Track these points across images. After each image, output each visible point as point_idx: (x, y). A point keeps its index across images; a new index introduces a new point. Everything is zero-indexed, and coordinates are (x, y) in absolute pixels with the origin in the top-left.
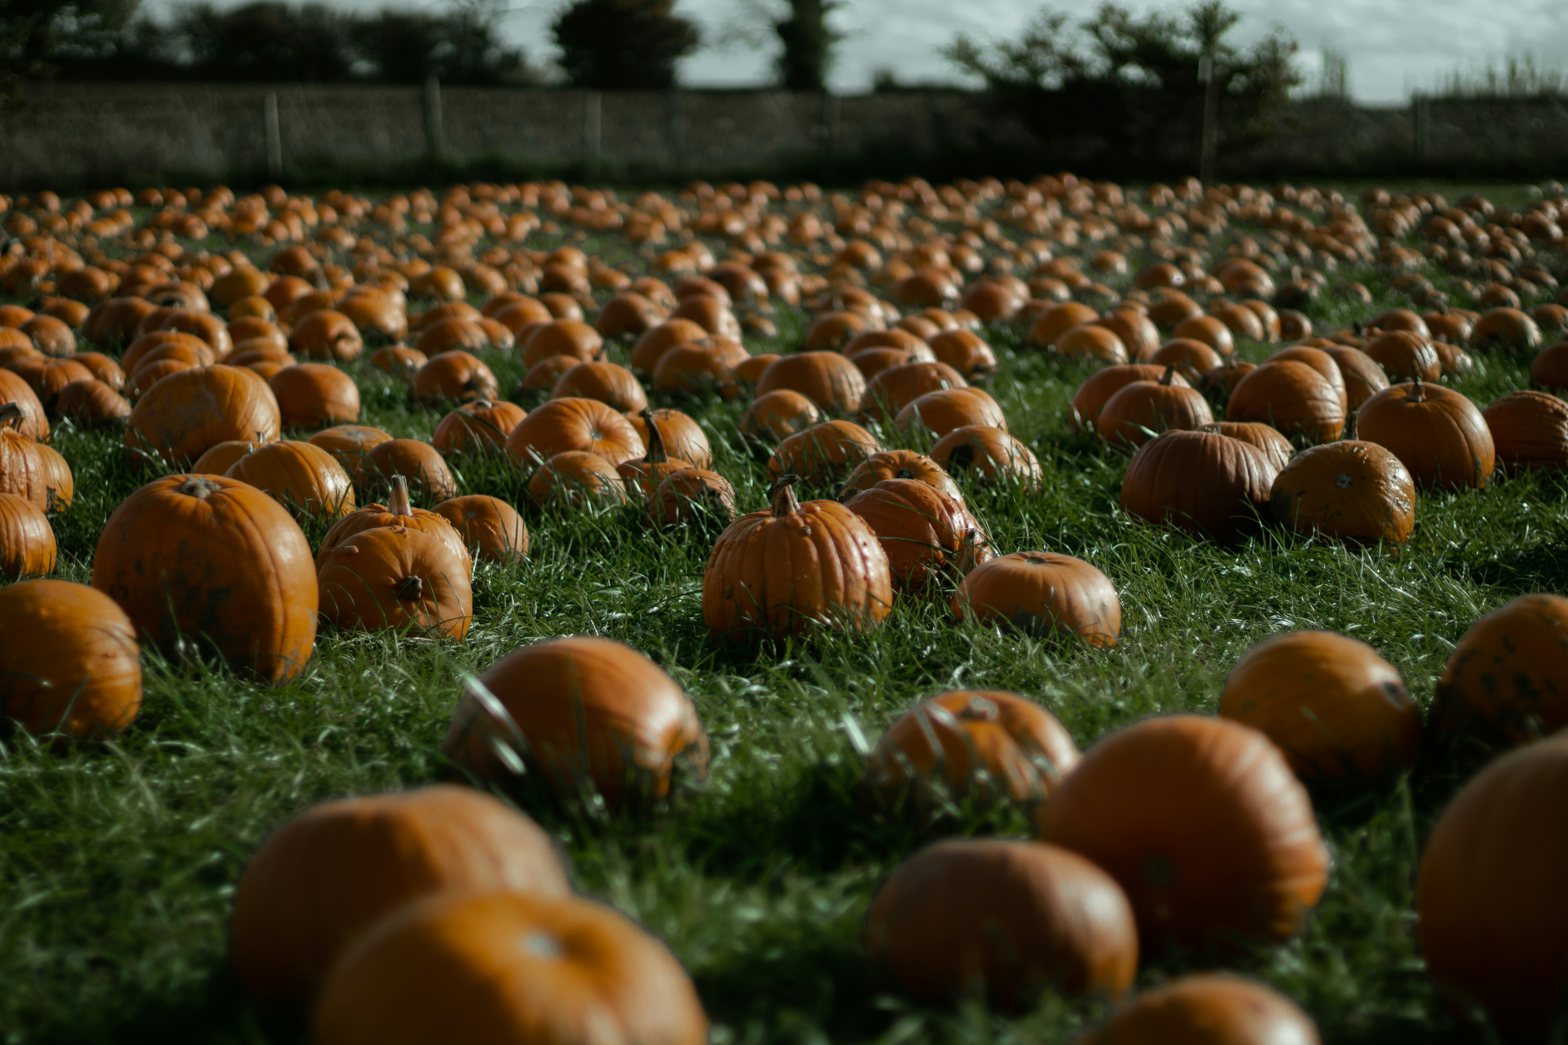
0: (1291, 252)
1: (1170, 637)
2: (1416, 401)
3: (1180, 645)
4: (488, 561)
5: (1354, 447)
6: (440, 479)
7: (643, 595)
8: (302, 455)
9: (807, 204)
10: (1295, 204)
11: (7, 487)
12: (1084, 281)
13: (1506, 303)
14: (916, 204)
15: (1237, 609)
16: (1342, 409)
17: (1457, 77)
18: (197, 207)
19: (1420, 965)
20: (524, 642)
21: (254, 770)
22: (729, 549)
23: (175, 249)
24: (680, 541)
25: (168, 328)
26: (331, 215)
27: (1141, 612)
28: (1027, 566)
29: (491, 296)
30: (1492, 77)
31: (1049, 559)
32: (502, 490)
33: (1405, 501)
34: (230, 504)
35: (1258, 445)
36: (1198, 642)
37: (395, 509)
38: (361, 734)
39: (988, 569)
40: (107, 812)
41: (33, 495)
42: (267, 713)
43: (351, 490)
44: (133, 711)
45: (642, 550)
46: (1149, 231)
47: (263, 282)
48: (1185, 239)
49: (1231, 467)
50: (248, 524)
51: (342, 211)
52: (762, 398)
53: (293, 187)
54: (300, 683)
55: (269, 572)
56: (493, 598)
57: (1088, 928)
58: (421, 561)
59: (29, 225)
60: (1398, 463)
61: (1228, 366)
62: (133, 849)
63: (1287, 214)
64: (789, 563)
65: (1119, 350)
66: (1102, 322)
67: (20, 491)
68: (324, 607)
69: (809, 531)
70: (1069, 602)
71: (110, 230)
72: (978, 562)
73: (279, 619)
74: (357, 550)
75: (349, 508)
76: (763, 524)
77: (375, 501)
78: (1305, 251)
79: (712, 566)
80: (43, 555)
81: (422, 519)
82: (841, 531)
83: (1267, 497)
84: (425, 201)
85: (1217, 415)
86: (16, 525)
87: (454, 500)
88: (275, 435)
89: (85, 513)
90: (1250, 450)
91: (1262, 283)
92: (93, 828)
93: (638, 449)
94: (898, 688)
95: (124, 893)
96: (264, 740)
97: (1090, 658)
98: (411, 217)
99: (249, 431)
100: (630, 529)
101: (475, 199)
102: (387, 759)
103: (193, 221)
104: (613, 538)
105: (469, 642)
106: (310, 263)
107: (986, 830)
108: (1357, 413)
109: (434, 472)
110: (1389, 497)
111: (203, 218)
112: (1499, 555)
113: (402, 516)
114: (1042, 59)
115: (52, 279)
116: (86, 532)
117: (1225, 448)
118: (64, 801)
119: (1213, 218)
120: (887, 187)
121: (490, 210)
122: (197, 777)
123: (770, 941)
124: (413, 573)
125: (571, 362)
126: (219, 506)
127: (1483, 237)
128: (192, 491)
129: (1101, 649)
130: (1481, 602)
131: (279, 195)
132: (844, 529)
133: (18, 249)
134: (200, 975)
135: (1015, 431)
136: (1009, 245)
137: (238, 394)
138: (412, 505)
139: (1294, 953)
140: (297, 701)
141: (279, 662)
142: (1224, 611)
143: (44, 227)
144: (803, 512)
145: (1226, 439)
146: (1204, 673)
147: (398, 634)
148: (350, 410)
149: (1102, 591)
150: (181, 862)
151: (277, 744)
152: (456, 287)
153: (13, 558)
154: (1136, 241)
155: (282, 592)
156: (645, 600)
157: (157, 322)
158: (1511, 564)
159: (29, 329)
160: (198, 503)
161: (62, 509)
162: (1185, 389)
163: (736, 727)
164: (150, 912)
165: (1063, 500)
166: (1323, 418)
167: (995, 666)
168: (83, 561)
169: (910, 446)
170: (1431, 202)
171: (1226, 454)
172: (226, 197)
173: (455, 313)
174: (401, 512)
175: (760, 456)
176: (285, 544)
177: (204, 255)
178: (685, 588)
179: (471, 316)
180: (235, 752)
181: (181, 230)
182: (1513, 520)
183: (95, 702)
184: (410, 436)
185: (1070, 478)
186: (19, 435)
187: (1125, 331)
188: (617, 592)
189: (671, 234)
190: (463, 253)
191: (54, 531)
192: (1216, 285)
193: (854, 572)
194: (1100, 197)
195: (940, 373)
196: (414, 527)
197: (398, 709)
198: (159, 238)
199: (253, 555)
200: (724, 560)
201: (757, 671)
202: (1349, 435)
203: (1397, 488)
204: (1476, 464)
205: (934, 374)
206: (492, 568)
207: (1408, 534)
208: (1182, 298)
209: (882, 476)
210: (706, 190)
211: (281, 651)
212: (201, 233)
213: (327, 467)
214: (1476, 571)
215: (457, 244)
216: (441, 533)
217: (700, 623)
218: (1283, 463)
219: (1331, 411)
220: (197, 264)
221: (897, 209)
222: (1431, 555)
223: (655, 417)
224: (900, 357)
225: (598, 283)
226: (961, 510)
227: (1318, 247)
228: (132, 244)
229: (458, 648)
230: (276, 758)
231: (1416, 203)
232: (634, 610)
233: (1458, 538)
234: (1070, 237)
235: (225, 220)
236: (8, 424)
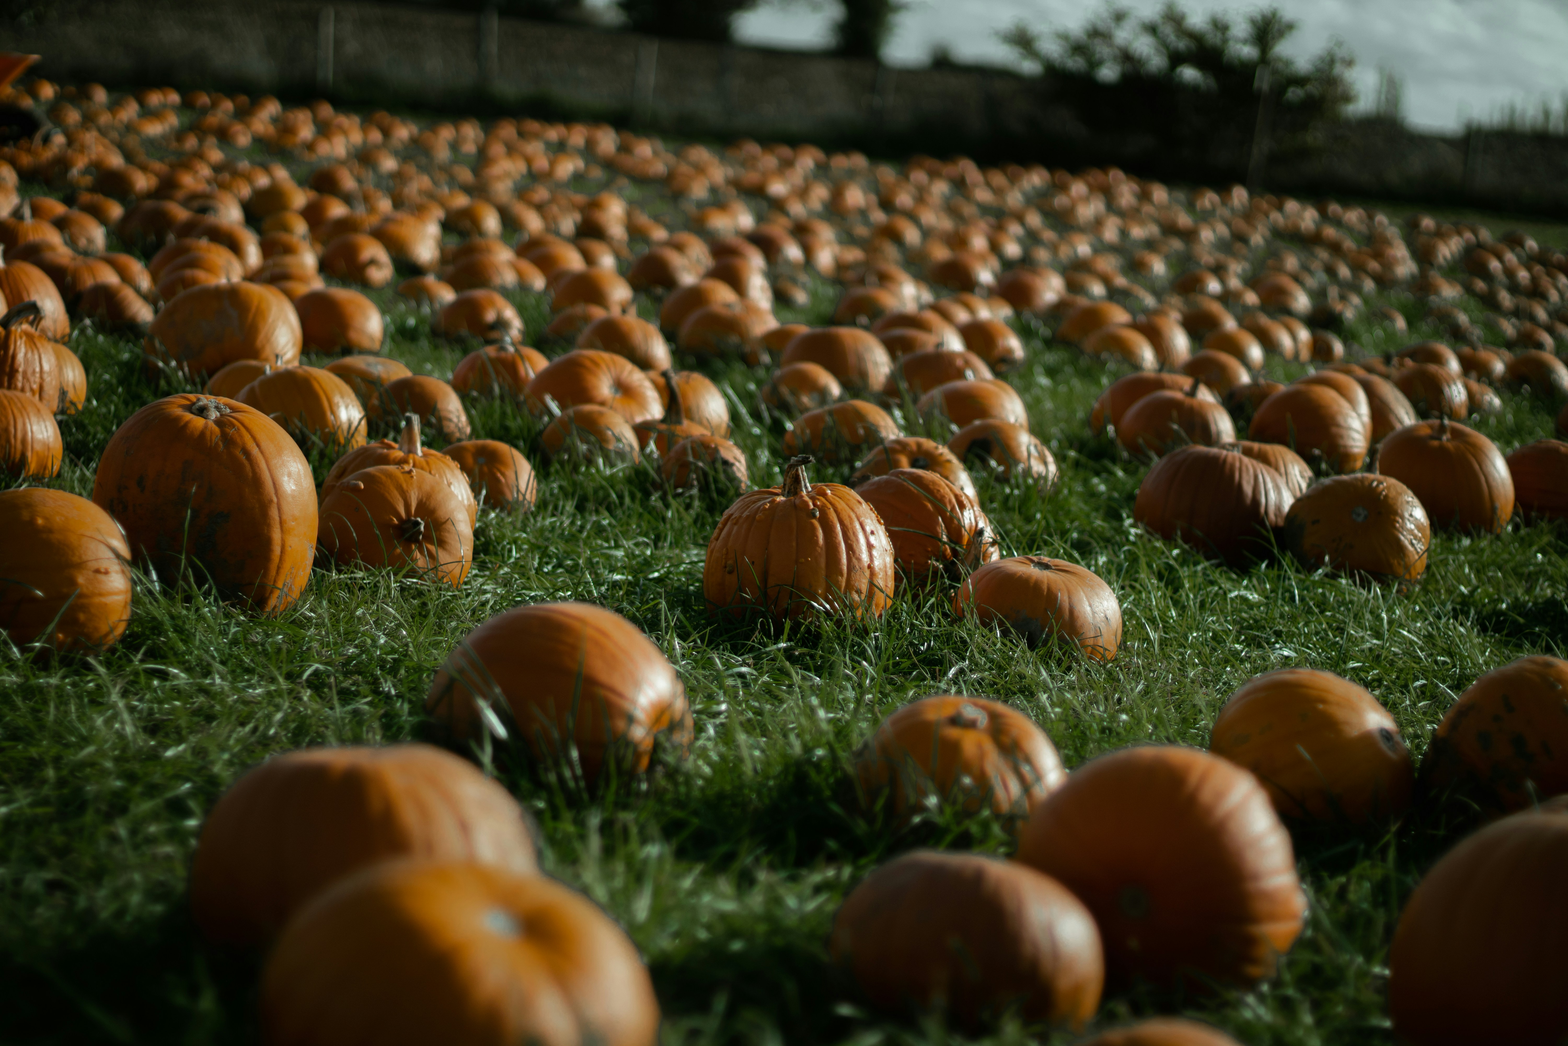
0: (1331, 271)
1: (1170, 657)
2: (1439, 439)
3: (1179, 666)
4: (493, 508)
5: (1373, 481)
6: (455, 420)
7: (645, 559)
8: (319, 383)
9: (852, 174)
10: (1338, 223)
11: (19, 385)
12: (1121, 281)
13: (1540, 346)
14: (960, 185)
15: (1240, 633)
16: (1365, 438)
17: (1513, 110)
18: (243, 114)
19: (1387, 1024)
20: (520, 595)
21: (236, 701)
22: (735, 524)
23: (216, 155)
24: (688, 507)
25: (199, 236)
26: (376, 136)
27: (1143, 627)
28: (1033, 571)
29: (526, 237)
30: (1547, 114)
31: (1055, 566)
32: (517, 437)
33: (1419, 540)
34: (239, 429)
35: (1277, 469)
36: (1197, 665)
37: (405, 447)
38: (347, 674)
39: (994, 570)
40: (84, 731)
41: (45, 395)
42: (255, 644)
43: (363, 422)
44: (121, 629)
45: (650, 513)
46: (1189, 236)
47: (299, 198)
48: (1224, 246)
49: (1248, 489)
50: (255, 451)
51: (386, 133)
52: (786, 369)
53: (342, 104)
54: (292, 615)
55: (271, 501)
56: (494, 547)
57: (1056, 954)
58: (425, 503)
59: (73, 116)
60: (1416, 501)
61: (1255, 383)
62: (104, 773)
63: (1330, 232)
64: (794, 544)
65: (1148, 356)
66: (1135, 326)
67: (32, 390)
68: (323, 540)
69: (818, 514)
70: (1072, 611)
71: (154, 129)
72: (984, 560)
73: (277, 549)
74: (362, 486)
75: (361, 440)
76: (773, 501)
77: (386, 435)
78: (1344, 271)
79: (717, 539)
80: (48, 457)
81: (431, 460)
82: (850, 517)
83: (1281, 523)
84: (471, 132)
85: (1241, 431)
86: (24, 424)
87: (465, 443)
88: (294, 358)
89: (95, 418)
90: (1269, 473)
91: (1296, 299)
92: (67, 746)
93: (655, 410)
94: (891, 682)
95: (89, 817)
96: (249, 671)
97: (1087, 670)
98: (454, 146)
99: (268, 352)
100: (640, 490)
101: (521, 134)
102: (369, 704)
103: (238, 128)
104: (621, 497)
105: (466, 590)
106: (349, 183)
107: (964, 842)
108: (1380, 446)
109: (450, 412)
110: (1404, 535)
111: (248, 125)
112: (1508, 605)
113: (411, 456)
114: (1102, 50)
115: (91, 174)
116: (94, 437)
117: (1244, 469)
118: (41, 715)
119: (1255, 227)
120: (932, 163)
121: (535, 148)
122: (177, 703)
123: (734, 934)
124: (416, 516)
125: (598, 313)
126: (227, 430)
127: (1523, 275)
128: (202, 411)
129: (1099, 662)
130: (1485, 652)
131: (326, 110)
132: (853, 516)
133: (59, 139)
134: (158, 908)
135: (1037, 429)
136: (1049, 235)
137: (260, 314)
138: (423, 444)
139: (1261, 998)
140: (285, 634)
141: (272, 592)
142: (1227, 635)
143: (88, 120)
144: (812, 494)
145: (1246, 460)
146: (1201, 699)
147: (395, 574)
148: (372, 338)
149: (1105, 603)
150: (152, 790)
151: (261, 677)
152: (491, 222)
153: (18, 456)
154: (1177, 244)
155: (281, 523)
156: (648, 564)
157: (189, 229)
158: (1519, 615)
159: (61, 224)
160: (206, 424)
161: (72, 411)
162: (1209, 404)
163: (723, 707)
164: (114, 839)
165: (1076, 505)
166: (1345, 447)
167: (991, 669)
168: (87, 467)
169: (929, 435)
170: (1476, 234)
171: (1244, 475)
172: (272, 108)
173: (488, 250)
174: (411, 450)
175: (777, 429)
176: (289, 475)
177: (244, 165)
178: (688, 556)
179: (503, 255)
180: (218, 681)
181: (223, 136)
182: (1526, 570)
183: (82, 617)
184: (430, 374)
185: (1086, 482)
186: (37, 333)
187: (1155, 337)
188: (620, 553)
189: (713, 190)
190: (503, 189)
191: (62, 434)
192: (1251, 298)
193: (859, 560)
194: (1144, 196)
195: (968, 364)
196: (422, 468)
197: (387, 654)
198: (201, 141)
199: (257, 483)
200: (729, 534)
201: (752, 649)
202: (1369, 468)
203: (1413, 527)
204: (1494, 509)
205: (959, 362)
206: (497, 516)
207: (1418, 574)
208: (1216, 308)
209: (896, 464)
210: (752, 148)
211: (275, 581)
212: (243, 140)
213: (342, 397)
214: (1484, 618)
215: (499, 178)
216: (449, 476)
217: (698, 594)
218: (1301, 489)
219: (1354, 439)
220: (236, 174)
221: (940, 188)
222: (1439, 597)
223: (676, 379)
224: (927, 342)
225: (635, 233)
226: (972, 506)
227: (1358, 268)
228: (174, 144)
229: (455, 596)
230: (259, 691)
231: (1459, 233)
232: (635, 572)
233: (1468, 583)
234: (1110, 233)
235: (271, 130)
236: (27, 321)
